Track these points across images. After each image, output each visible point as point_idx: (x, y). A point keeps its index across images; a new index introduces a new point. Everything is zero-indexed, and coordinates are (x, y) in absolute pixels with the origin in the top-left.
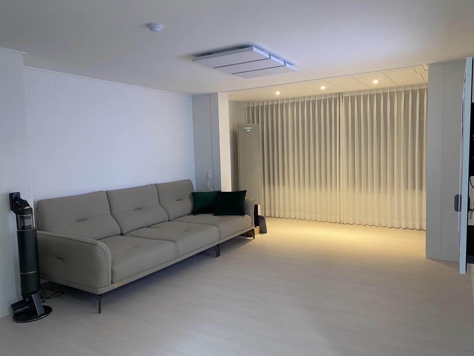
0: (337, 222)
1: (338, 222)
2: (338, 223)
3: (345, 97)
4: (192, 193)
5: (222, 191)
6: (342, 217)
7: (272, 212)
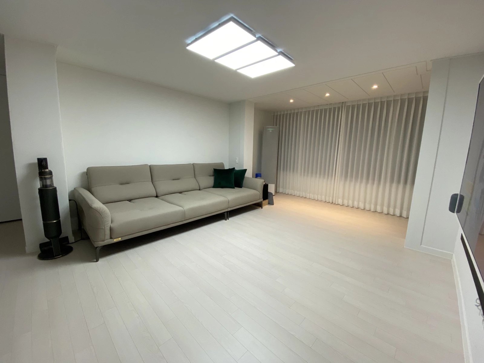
2: (331, 203)
3: (347, 106)
6: (334, 199)
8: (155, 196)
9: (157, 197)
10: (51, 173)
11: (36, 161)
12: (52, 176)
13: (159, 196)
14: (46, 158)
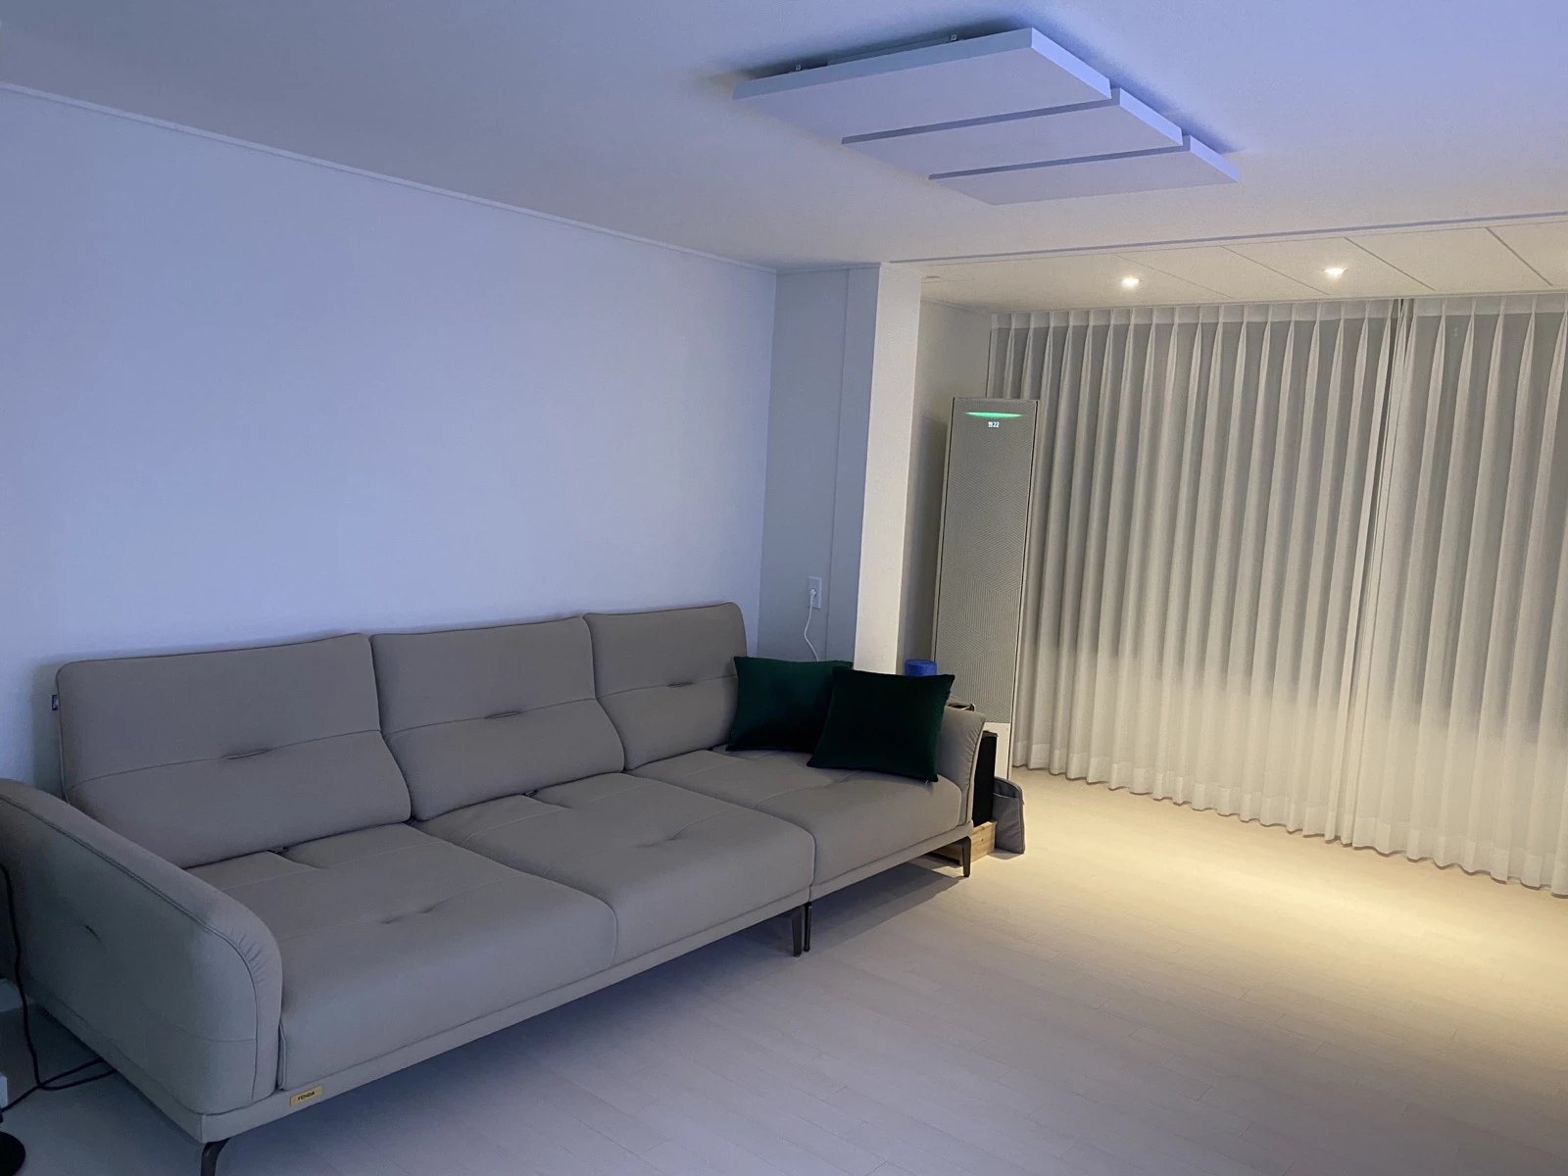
0: (1323, 835)
1: (1329, 836)
2: (1327, 838)
3: (1420, 318)
4: (737, 659)
5: (856, 668)
6: (1347, 819)
7: (1057, 753)
8: (408, 816)
9: (413, 820)
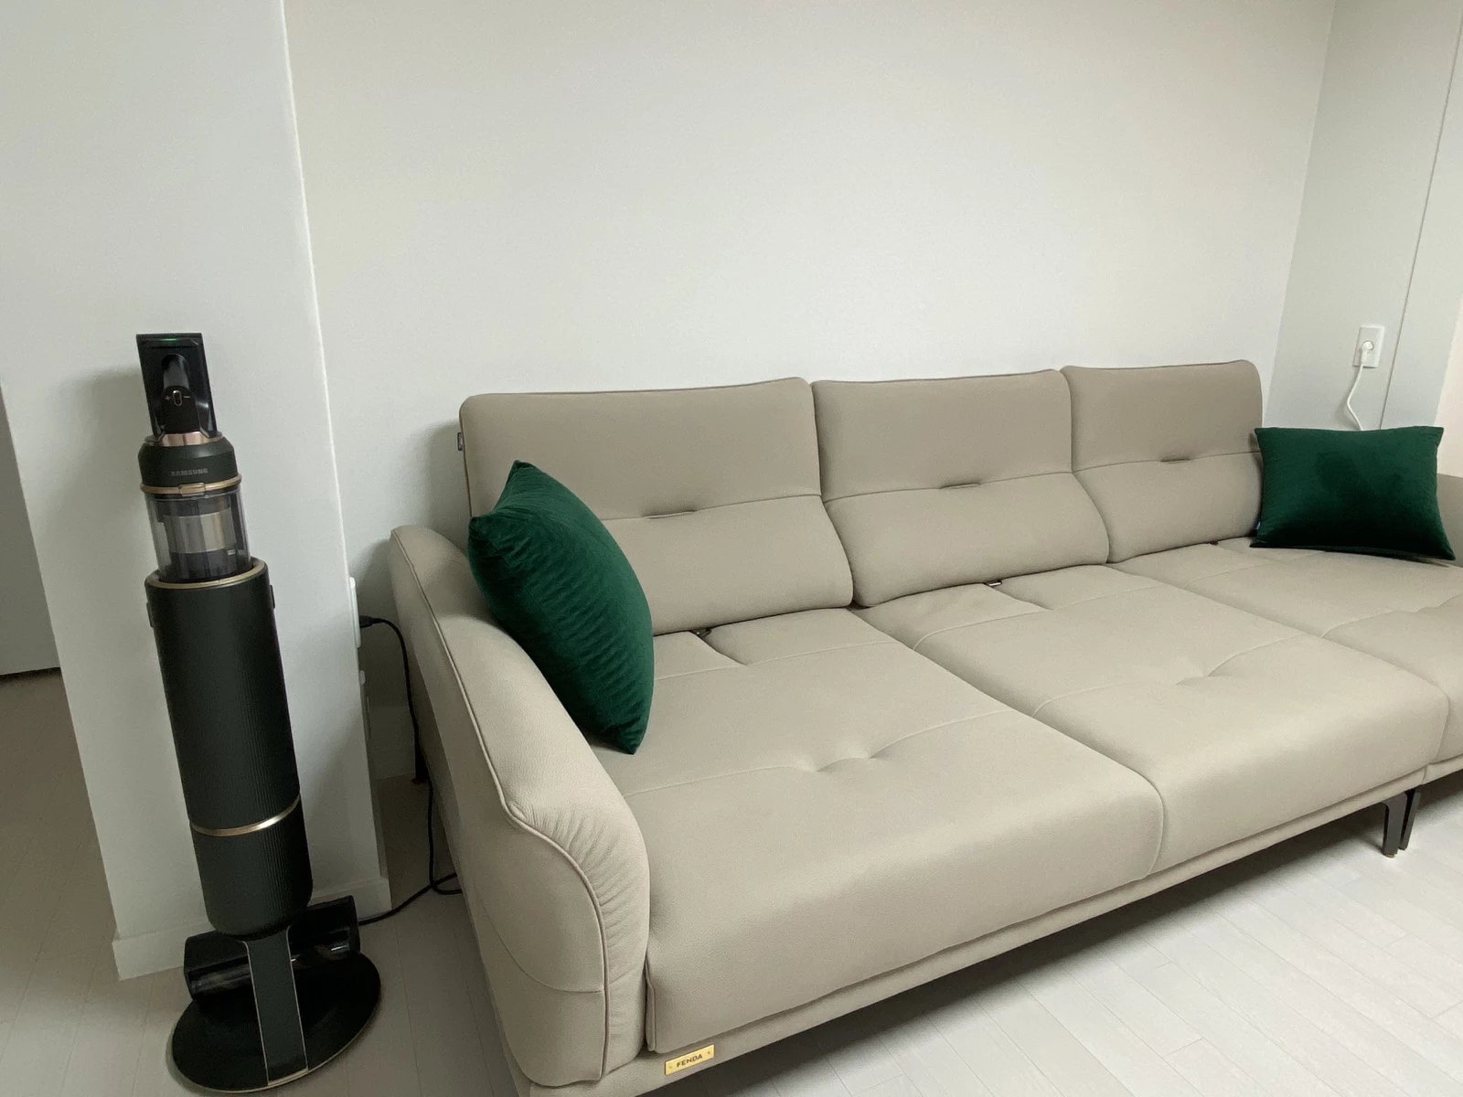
4: (1259, 431)
8: (848, 599)
9: (856, 605)
10: (224, 463)
11: (133, 360)
12: (235, 487)
13: (867, 600)
14: (199, 336)
